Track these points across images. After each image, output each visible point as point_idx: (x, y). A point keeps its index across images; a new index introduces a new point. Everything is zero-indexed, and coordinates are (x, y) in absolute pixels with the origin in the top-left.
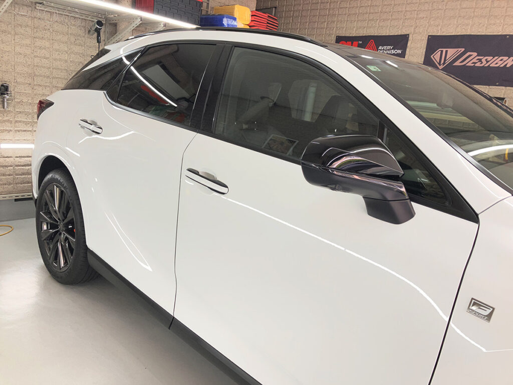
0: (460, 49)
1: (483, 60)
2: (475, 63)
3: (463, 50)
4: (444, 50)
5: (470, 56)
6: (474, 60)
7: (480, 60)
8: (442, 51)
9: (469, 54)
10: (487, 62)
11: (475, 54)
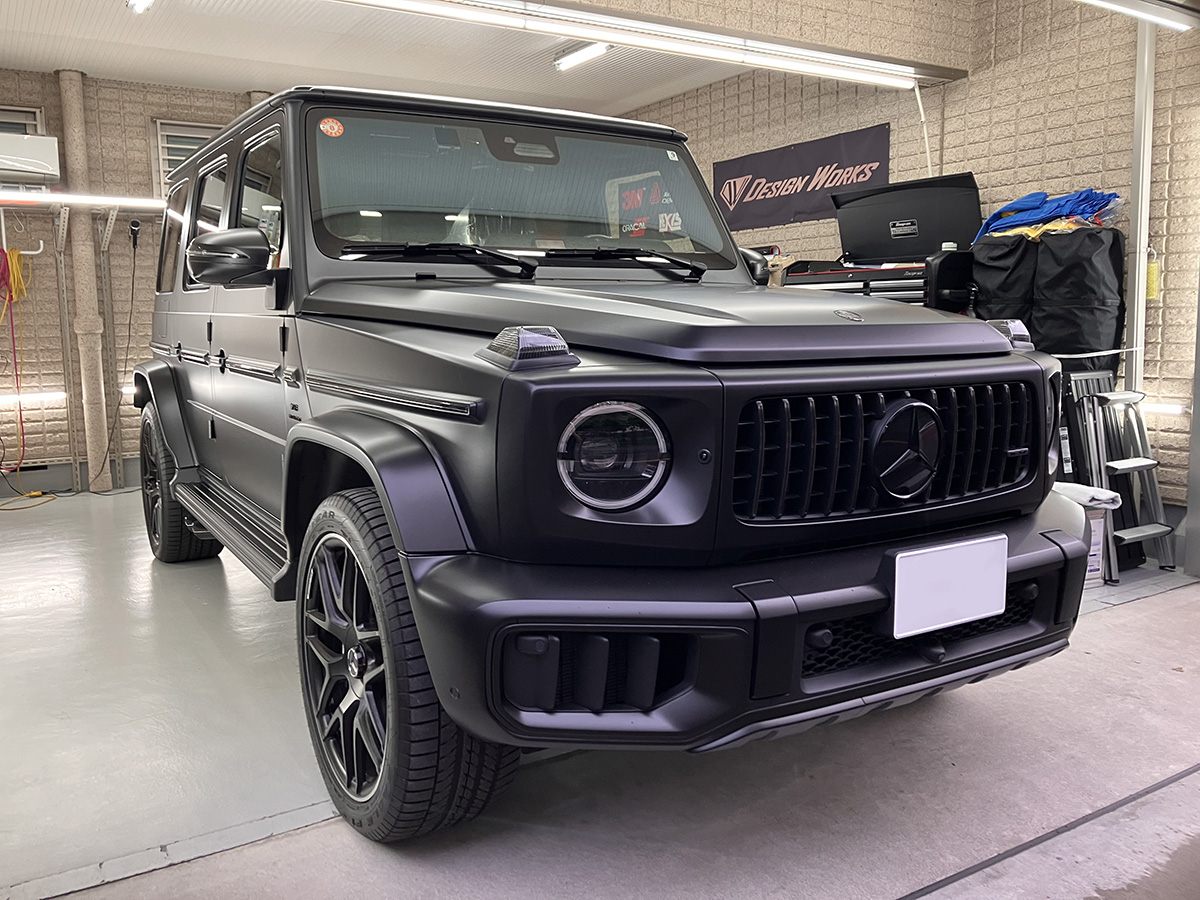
0: (747, 177)
1: (773, 188)
2: (765, 194)
3: (751, 177)
4: (732, 181)
5: (759, 184)
6: (764, 191)
7: (770, 188)
8: (730, 183)
9: (757, 181)
10: (778, 189)
11: (764, 181)
